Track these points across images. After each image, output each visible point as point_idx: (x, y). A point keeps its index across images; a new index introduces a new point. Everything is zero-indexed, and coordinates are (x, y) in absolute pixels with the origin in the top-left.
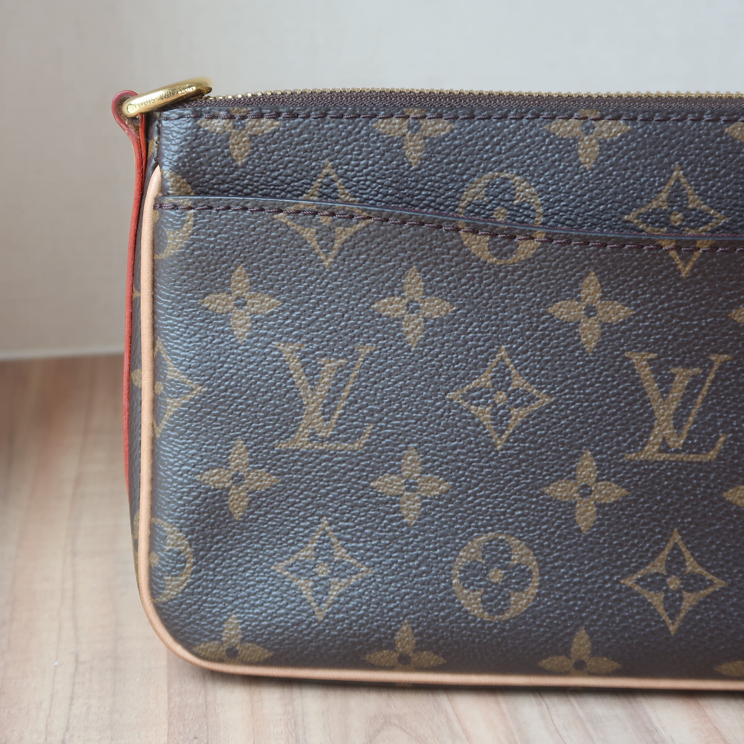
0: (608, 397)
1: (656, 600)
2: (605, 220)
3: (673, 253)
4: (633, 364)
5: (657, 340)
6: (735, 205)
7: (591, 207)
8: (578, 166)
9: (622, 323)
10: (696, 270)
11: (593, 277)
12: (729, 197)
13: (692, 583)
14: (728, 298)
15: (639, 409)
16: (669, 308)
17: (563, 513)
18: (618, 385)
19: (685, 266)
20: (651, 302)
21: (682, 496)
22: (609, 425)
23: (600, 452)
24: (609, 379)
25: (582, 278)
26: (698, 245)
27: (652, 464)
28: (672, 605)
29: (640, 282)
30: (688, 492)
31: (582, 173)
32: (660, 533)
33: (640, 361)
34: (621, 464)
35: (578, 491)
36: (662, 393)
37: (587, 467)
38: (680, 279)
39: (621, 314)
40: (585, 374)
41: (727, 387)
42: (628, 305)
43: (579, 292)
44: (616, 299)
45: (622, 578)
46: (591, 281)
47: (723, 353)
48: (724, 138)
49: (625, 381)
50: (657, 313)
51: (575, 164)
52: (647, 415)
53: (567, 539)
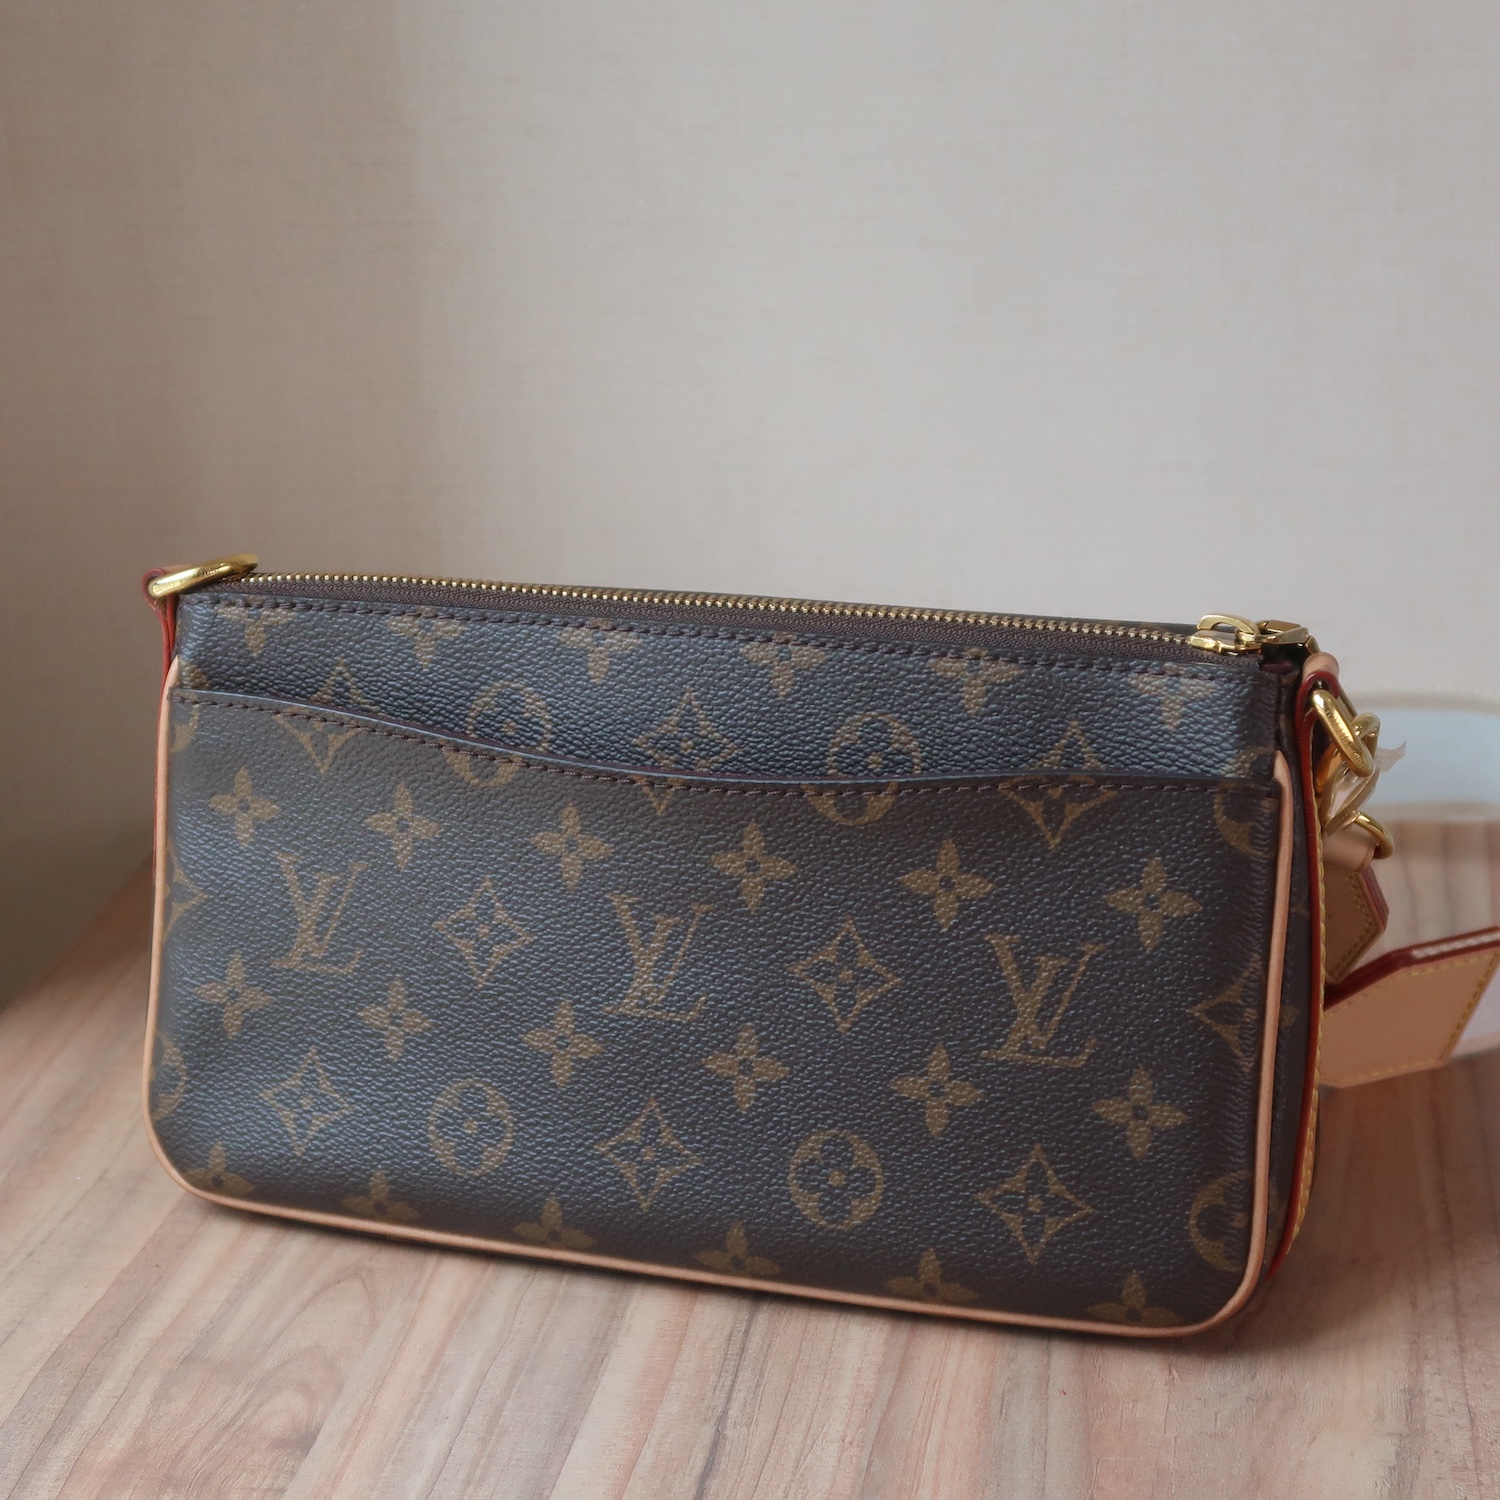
0: (589, 941)
1: (630, 1171)
2: (612, 742)
3: (646, 789)
4: (614, 907)
5: (638, 882)
6: (749, 736)
7: (599, 727)
8: (587, 681)
9: (603, 861)
10: (670, 810)
11: (570, 810)
13: (668, 1156)
14: (706, 842)
15: (620, 957)
16: (647, 849)
17: (539, 1065)
18: (600, 928)
19: (659, 804)
20: (630, 840)
21: (660, 1058)
22: (589, 972)
23: (578, 1002)
24: (591, 921)
25: (561, 808)
26: (669, 783)
27: (631, 1019)
28: (646, 1181)
29: (617, 818)
30: (665, 1055)
31: (591, 689)
32: (635, 1097)
33: (621, 902)
34: (598, 1017)
35: (555, 1042)
36: (644, 941)
37: (564, 1016)
38: (656, 818)
39: (602, 851)
40: (566, 914)
41: (709, 942)
42: (608, 841)
43: (560, 823)
44: (595, 834)
45: (594, 1144)
46: (570, 812)
47: (704, 903)
48: (739, 658)
49: (607, 925)
50: (637, 853)
51: (585, 678)
52: (626, 965)
53: (542, 1094)
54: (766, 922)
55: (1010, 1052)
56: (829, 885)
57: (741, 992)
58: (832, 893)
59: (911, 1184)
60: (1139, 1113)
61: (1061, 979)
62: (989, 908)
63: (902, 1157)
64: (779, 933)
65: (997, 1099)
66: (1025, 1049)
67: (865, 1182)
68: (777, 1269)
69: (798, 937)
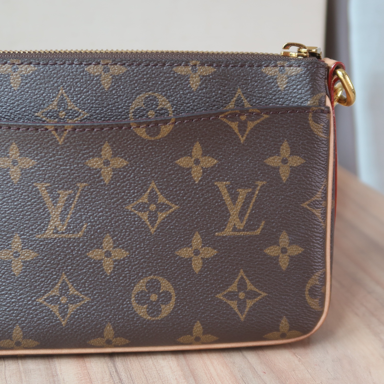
0: (26, 206)
1: (55, 309)
2: (26, 116)
3: (53, 132)
4: (38, 189)
5: (49, 177)
6: (92, 107)
7: (18, 109)
8: (11, 88)
9: (32, 168)
10: (66, 141)
11: (14, 145)
12: (89, 103)
13: (73, 299)
14: (83, 154)
15: (42, 212)
16: (54, 160)
17: (5, 266)
18: (31, 200)
19: (60, 139)
20: (45, 157)
21: (66, 255)
22: (27, 220)
23: (23, 235)
24: (26, 197)
25: (9, 145)
26: (65, 128)
27: (50, 240)
28: (63, 312)
29: (38, 147)
30: (69, 253)
31: (13, 92)
32: (55, 274)
33: (42, 187)
34: (34, 240)
35: (12, 255)
36: (54, 203)
37: (17, 242)
38: (58, 145)
39: (31, 164)
40: (14, 195)
41: (86, 200)
42: (34, 159)
43: (8, 153)
44: (27, 156)
45: (36, 299)
46: (14, 147)
47: (83, 182)
48: (85, 73)
49: (35, 198)
50: (49, 163)
51: (9, 87)
52: (46, 215)
53: (7, 280)
54: (113, 188)
55: (228, 232)
56: (143, 168)
57: (103, 220)
58: (144, 171)
59: (188, 295)
60: (284, 250)
61: (248, 198)
62: (215, 171)
63: (182, 284)
64: (120, 192)
65: (223, 253)
66: (235, 229)
67: (167, 297)
68: (127, 341)
69: (129, 193)
